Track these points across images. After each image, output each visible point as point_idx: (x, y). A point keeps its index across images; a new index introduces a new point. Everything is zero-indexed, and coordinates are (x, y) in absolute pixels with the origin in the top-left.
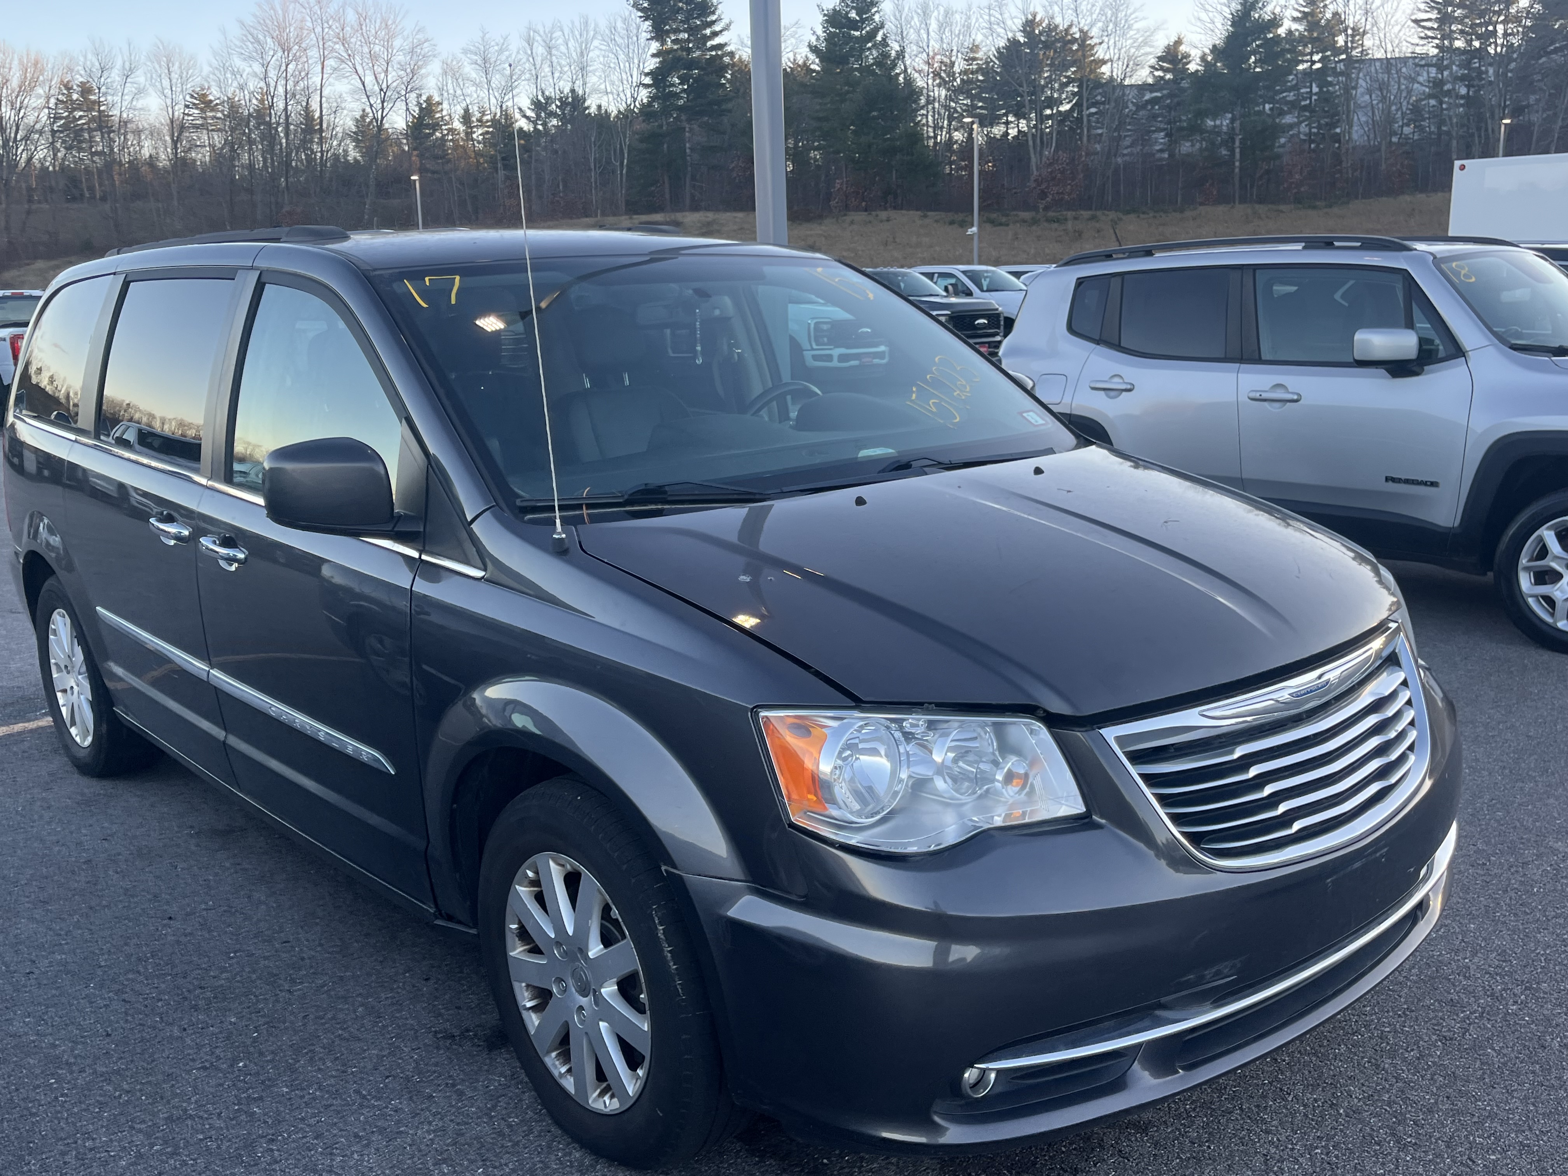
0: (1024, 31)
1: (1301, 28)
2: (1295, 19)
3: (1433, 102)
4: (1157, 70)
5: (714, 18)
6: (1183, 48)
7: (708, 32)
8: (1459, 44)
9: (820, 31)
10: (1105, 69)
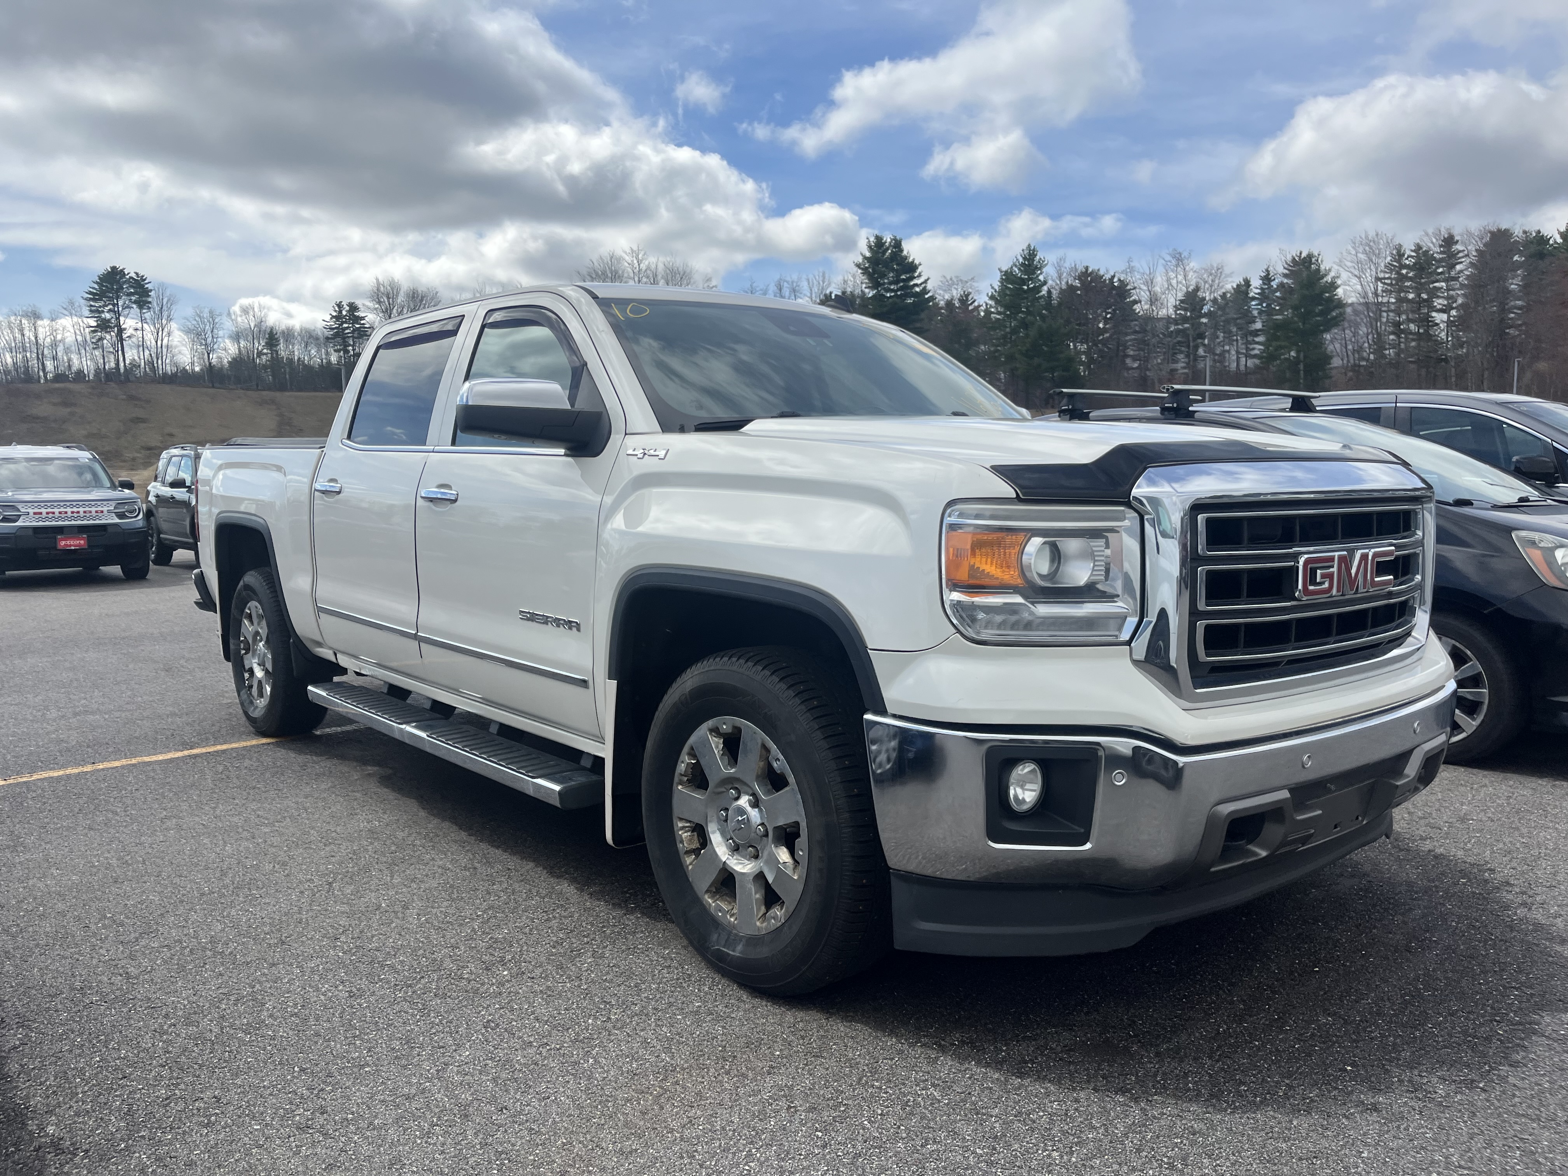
0: (1079, 279)
1: (1290, 281)
2: (1285, 276)
3: (1392, 337)
4: (1179, 309)
5: (916, 274)
6: (1200, 294)
7: (912, 283)
8: (1411, 296)
9: (997, 285)
10: (1137, 308)
